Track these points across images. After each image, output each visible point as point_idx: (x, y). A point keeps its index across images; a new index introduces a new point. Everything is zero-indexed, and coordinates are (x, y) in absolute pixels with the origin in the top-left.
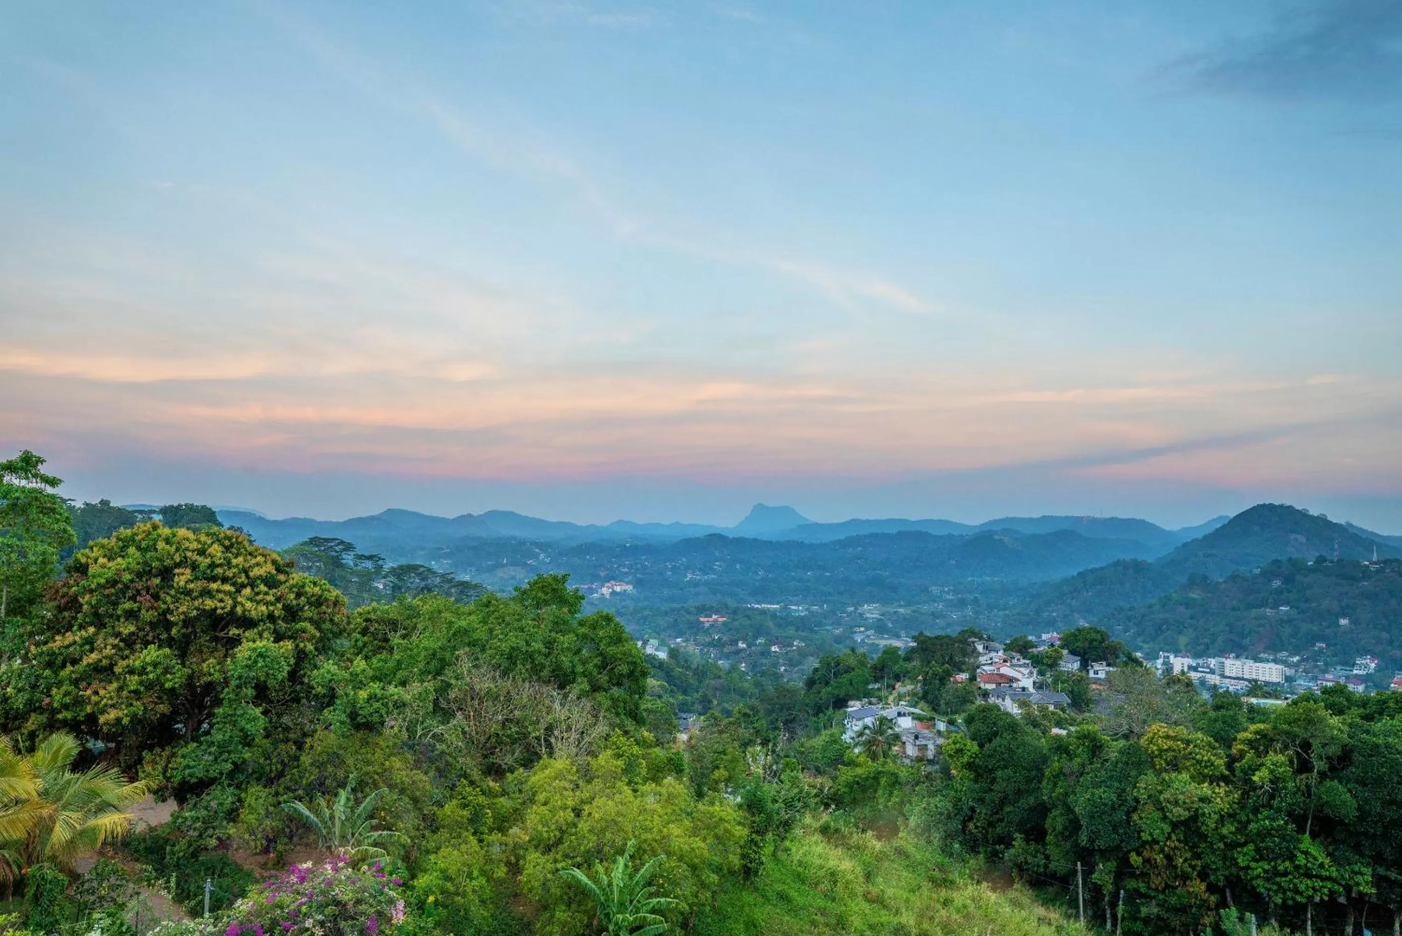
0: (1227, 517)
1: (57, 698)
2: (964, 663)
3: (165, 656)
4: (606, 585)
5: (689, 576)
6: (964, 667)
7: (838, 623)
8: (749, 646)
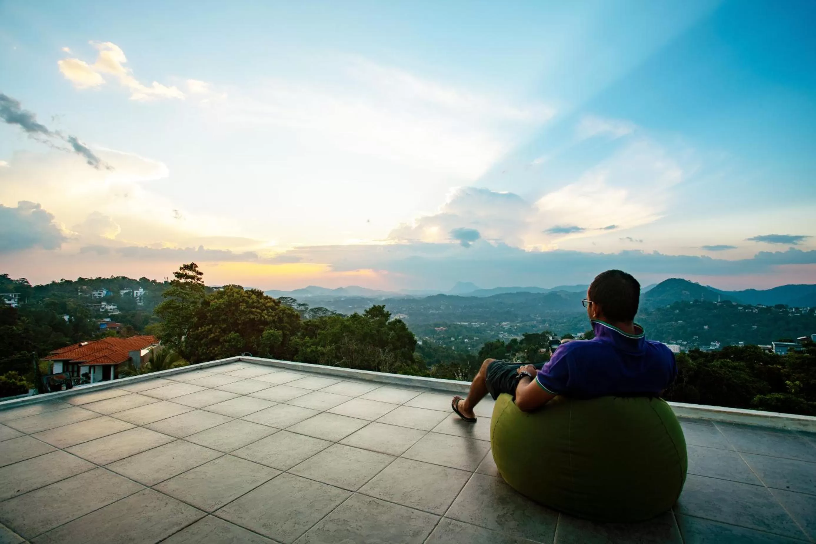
0: (655, 284)
1: (200, 351)
2: (544, 344)
3: (238, 336)
4: (397, 315)
5: (431, 311)
6: (544, 346)
7: (492, 330)
8: (456, 339)
